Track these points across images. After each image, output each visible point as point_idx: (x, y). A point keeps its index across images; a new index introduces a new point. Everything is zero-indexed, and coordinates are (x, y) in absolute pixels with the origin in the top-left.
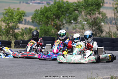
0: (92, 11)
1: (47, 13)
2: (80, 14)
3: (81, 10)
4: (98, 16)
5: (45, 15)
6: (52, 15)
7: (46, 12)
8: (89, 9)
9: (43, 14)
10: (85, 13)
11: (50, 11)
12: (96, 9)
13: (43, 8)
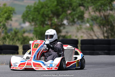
0: (103, 6)
1: (43, 10)
2: (86, 10)
3: (88, 5)
4: (109, 13)
5: (41, 12)
6: (50, 12)
7: (42, 7)
8: (99, 4)
9: (38, 11)
10: (93, 8)
11: (47, 7)
12: (108, 4)
13: (37, 3)
